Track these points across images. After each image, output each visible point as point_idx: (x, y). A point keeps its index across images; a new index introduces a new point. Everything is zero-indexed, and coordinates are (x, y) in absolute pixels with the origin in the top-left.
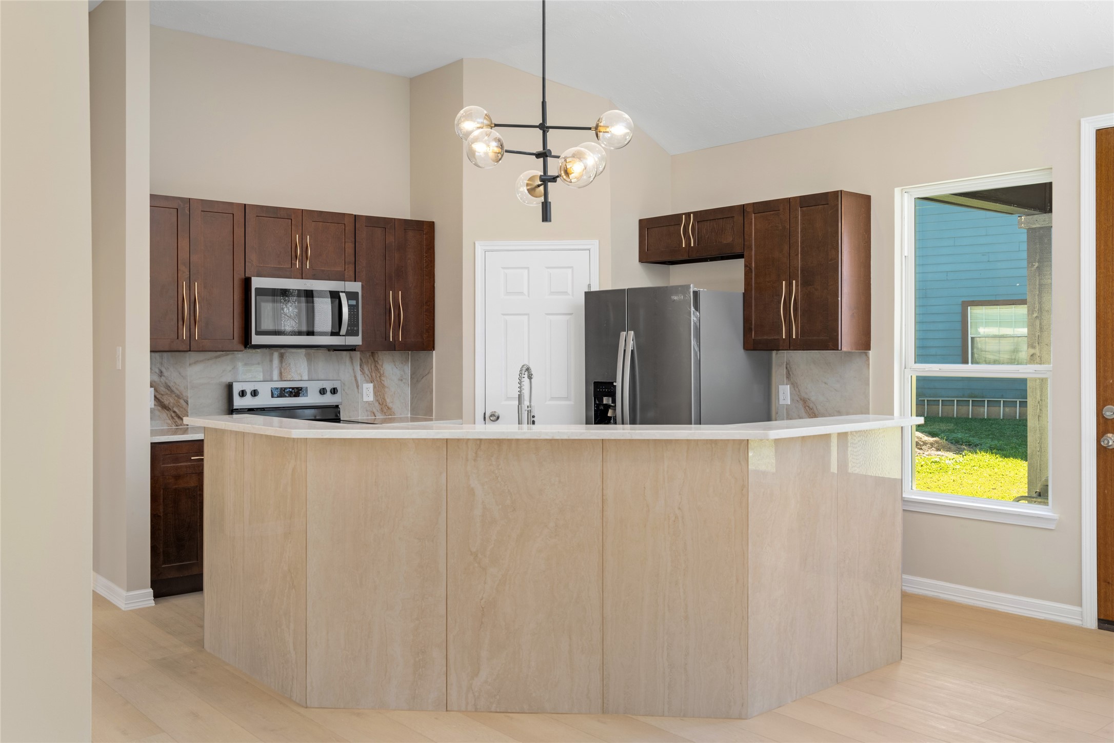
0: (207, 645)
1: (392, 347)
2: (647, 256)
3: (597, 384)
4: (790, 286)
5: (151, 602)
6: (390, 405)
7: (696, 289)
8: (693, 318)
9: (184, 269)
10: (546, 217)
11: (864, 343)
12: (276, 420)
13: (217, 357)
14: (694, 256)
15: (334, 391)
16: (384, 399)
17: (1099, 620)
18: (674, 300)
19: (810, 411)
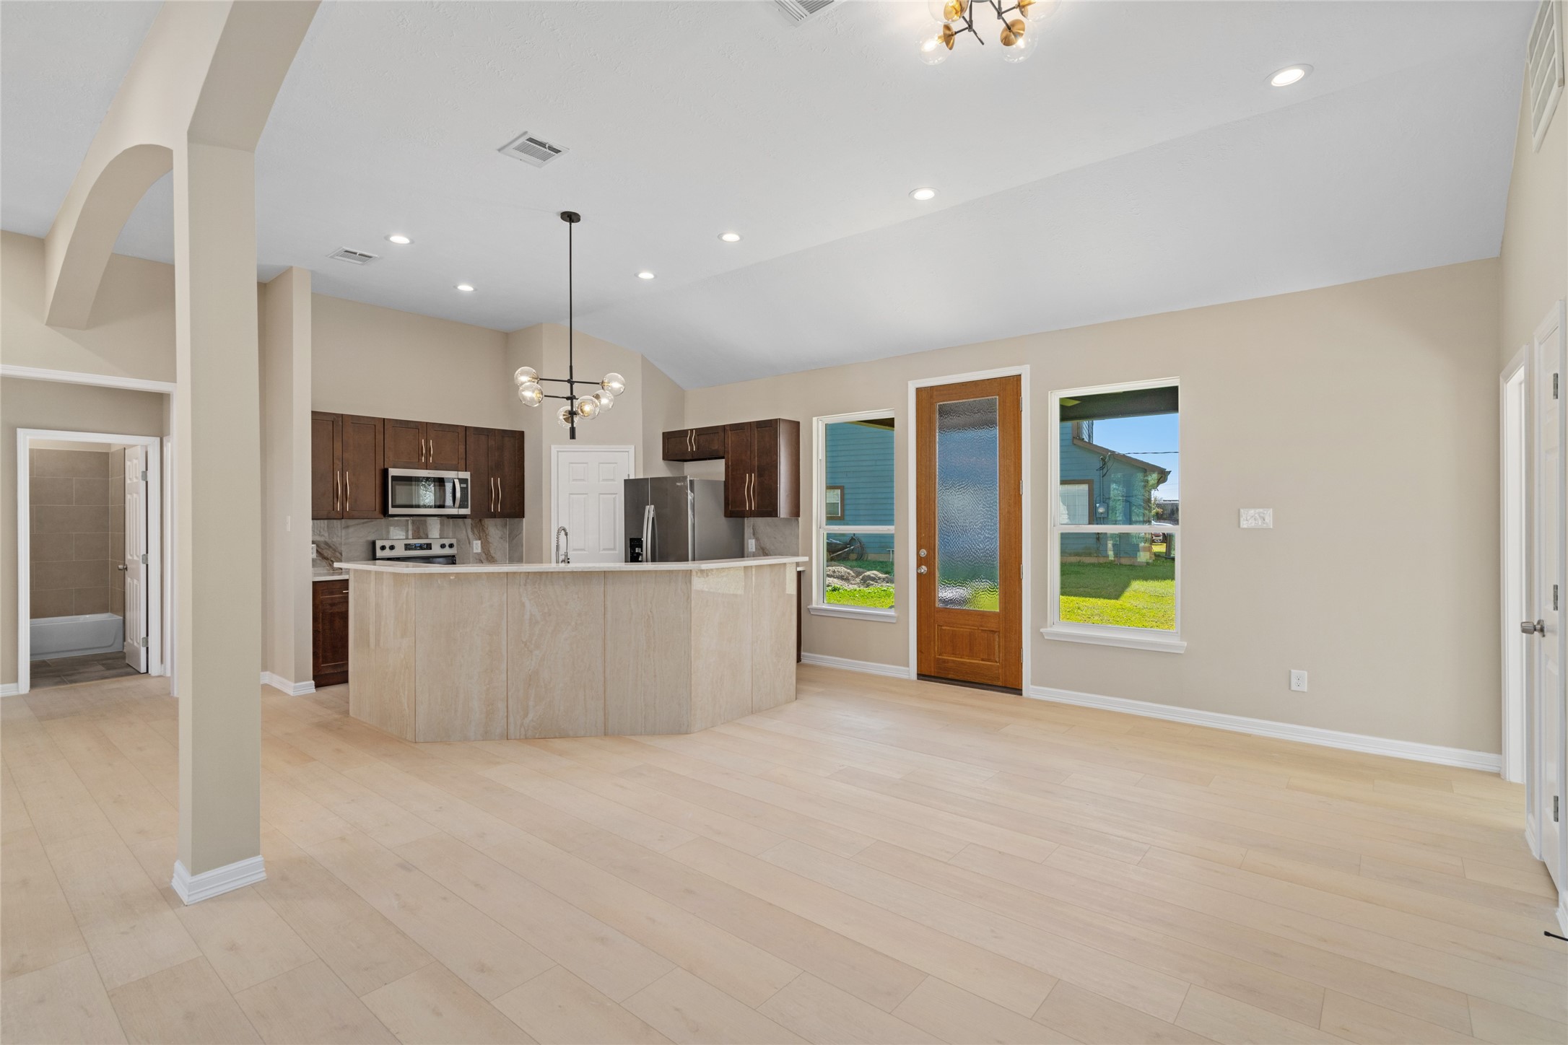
0: (351, 713)
1: (494, 516)
2: (668, 456)
3: (632, 540)
4: (750, 477)
5: (314, 690)
6: (493, 555)
7: (692, 479)
8: (690, 498)
9: (338, 464)
10: (573, 436)
11: (796, 512)
12: (410, 564)
13: (363, 523)
14: (695, 458)
15: (451, 546)
16: (489, 551)
17: (918, 674)
18: (678, 486)
19: (763, 552)
